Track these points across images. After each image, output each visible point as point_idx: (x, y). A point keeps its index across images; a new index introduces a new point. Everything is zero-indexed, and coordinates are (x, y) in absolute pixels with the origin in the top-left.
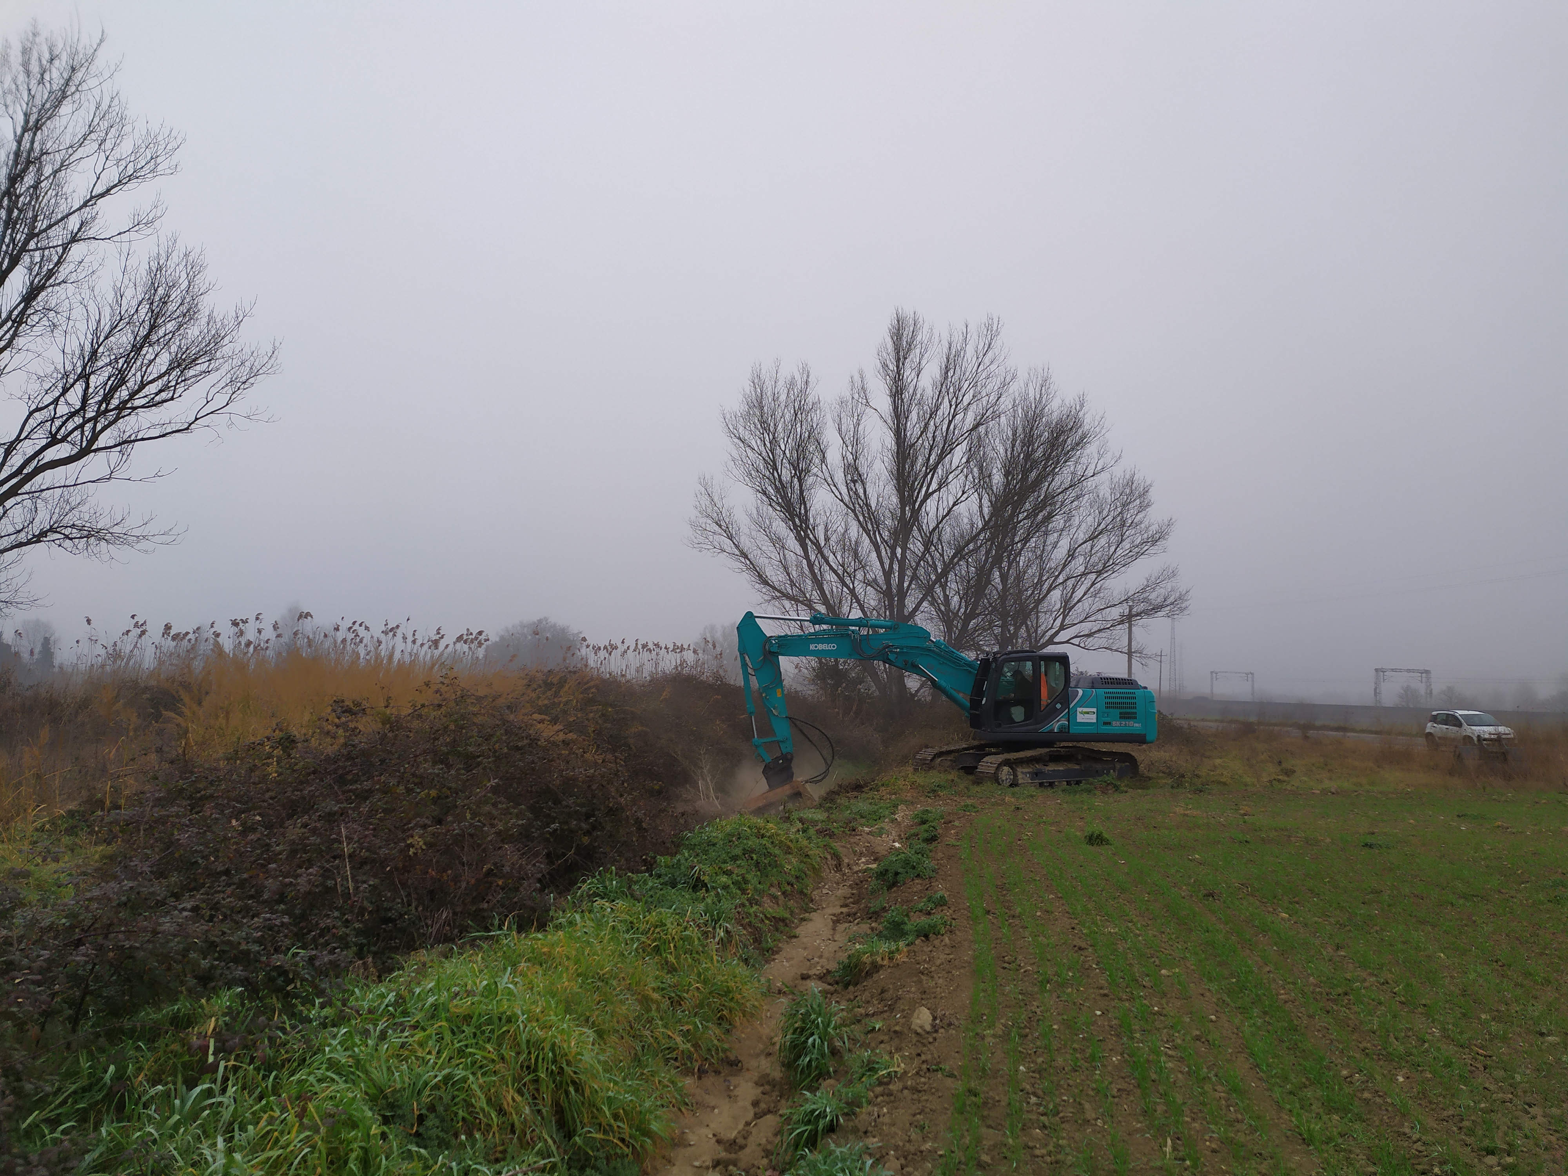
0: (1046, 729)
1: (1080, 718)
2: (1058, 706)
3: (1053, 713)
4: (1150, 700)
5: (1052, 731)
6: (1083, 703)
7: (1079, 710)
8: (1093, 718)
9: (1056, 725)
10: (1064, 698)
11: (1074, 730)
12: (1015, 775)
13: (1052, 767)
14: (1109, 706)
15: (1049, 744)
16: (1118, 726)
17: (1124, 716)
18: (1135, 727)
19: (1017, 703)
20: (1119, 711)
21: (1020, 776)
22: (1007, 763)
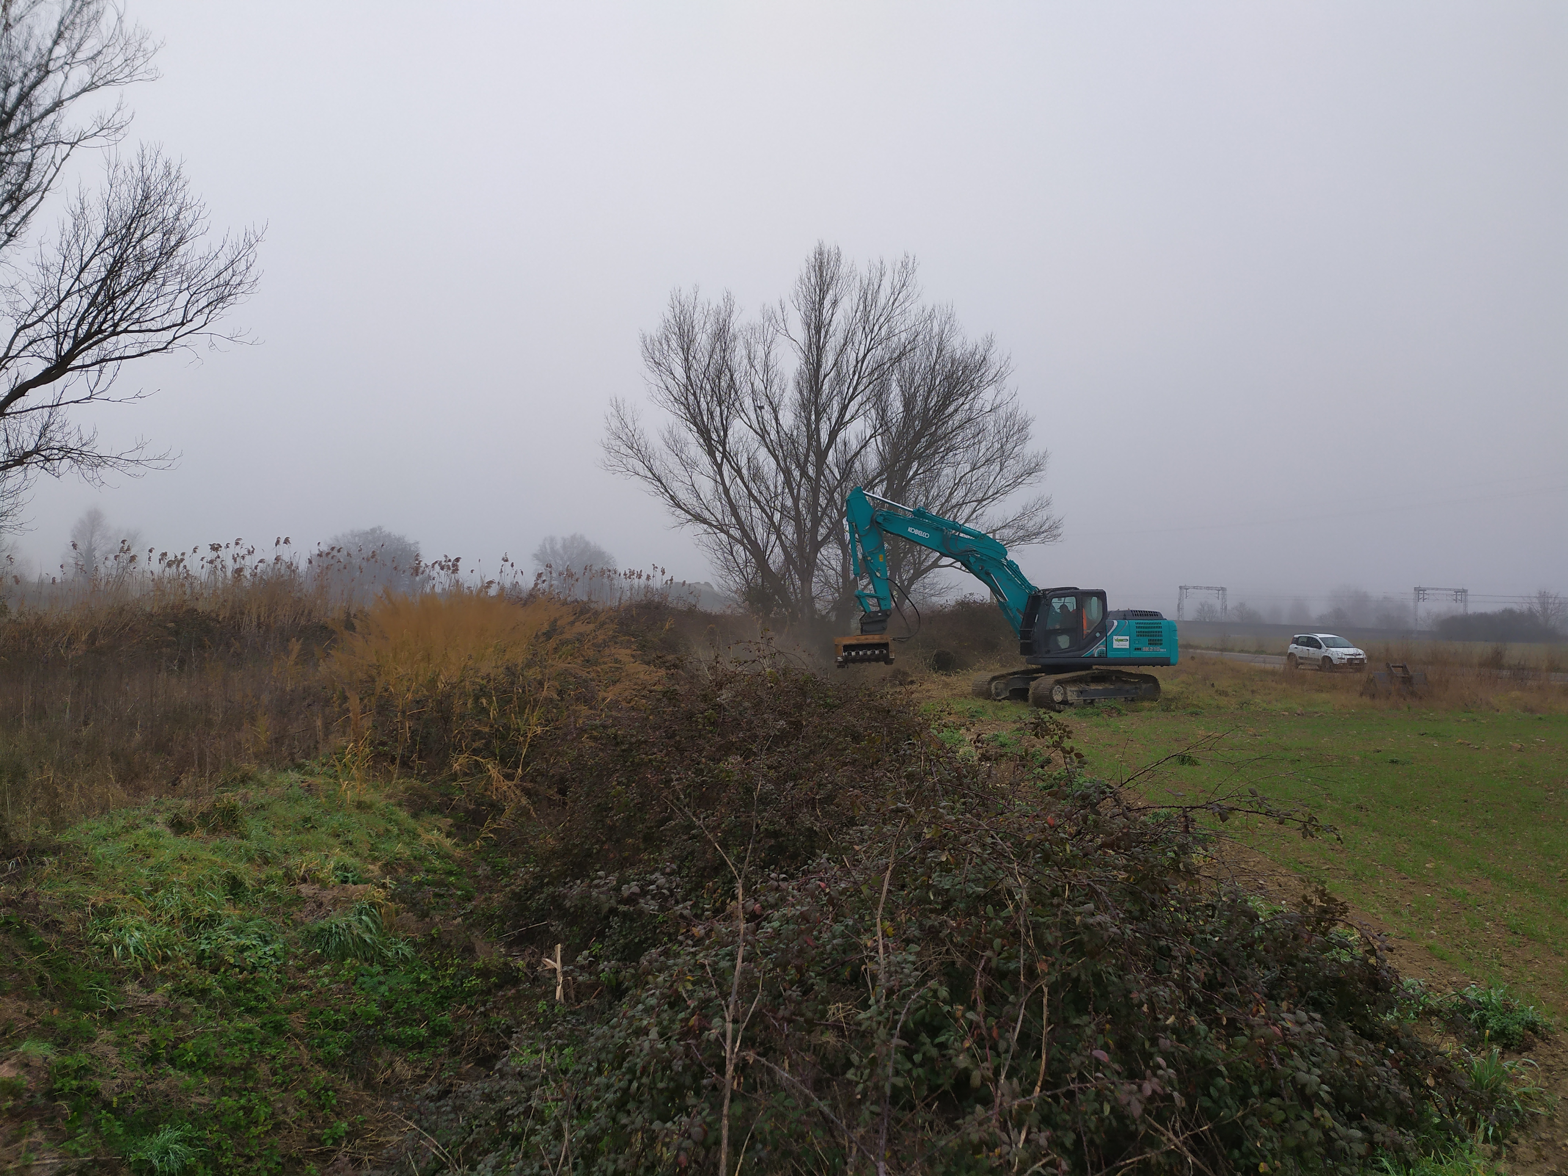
0: (1087, 654)
1: (1116, 645)
2: (1098, 635)
3: (1093, 640)
4: (1172, 628)
5: (1092, 656)
6: (1117, 632)
7: (1115, 637)
8: (1126, 645)
9: (1096, 650)
10: (1103, 628)
11: (1111, 655)
12: (1065, 693)
13: (1093, 687)
14: (1140, 634)
15: (1088, 667)
16: (1148, 651)
17: (1152, 643)
18: (1161, 651)
19: (1062, 632)
20: (1147, 638)
21: (1069, 693)
22: (1059, 682)
